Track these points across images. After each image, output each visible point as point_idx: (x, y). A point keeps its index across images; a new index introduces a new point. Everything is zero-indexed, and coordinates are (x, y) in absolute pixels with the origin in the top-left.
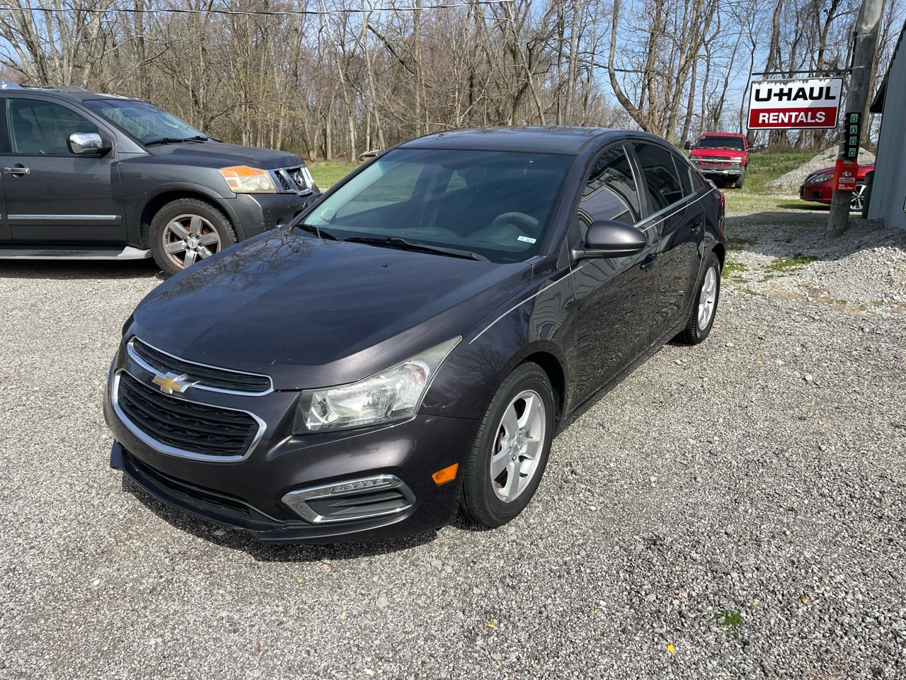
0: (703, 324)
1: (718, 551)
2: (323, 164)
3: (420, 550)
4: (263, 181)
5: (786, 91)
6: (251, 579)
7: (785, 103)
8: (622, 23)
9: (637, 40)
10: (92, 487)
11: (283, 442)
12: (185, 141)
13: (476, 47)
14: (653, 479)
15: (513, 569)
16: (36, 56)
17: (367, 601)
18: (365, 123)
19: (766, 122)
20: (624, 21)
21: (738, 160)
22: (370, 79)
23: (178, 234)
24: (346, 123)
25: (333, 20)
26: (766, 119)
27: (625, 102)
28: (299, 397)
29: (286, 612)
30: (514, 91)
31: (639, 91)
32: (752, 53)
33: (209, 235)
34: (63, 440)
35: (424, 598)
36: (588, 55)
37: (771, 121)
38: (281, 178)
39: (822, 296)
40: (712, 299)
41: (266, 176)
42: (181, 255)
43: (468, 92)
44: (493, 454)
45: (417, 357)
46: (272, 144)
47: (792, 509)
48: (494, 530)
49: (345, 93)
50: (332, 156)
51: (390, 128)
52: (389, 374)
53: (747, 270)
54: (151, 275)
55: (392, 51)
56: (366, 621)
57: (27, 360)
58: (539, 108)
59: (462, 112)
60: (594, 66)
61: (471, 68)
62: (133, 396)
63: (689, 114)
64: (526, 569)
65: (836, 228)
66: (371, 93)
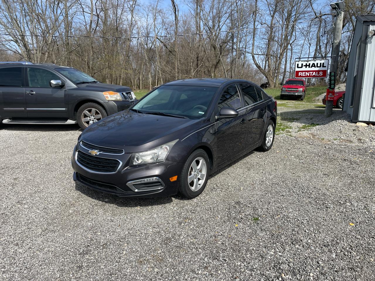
0: (268, 145)
1: (257, 205)
2: (138, 91)
3: (167, 205)
4: (118, 96)
5: (308, 64)
6: (116, 211)
7: (308, 69)
8: (257, 36)
9: (263, 43)
10: (65, 189)
11: (126, 168)
12: (90, 82)
13: (199, 46)
14: (242, 188)
15: (194, 209)
16: (27, 49)
17: (150, 215)
18: (155, 75)
19: (301, 75)
20: (258, 36)
21: (301, 89)
22: (157, 58)
23: (87, 115)
24: (148, 75)
25: (143, 35)
26: (301, 74)
27: (259, 67)
28: (131, 155)
29: (127, 218)
30: (215, 63)
31: (264, 62)
32: (309, 47)
33: (98, 115)
34: (54, 177)
35: (167, 215)
36: (244, 49)
37: (303, 75)
38: (124, 95)
39: (316, 137)
40: (272, 136)
41: (119, 95)
42: (88, 123)
43: (196, 63)
44: (188, 175)
45: (165, 144)
46: (118, 83)
47: (283, 195)
48: (190, 200)
49: (148, 63)
50: (142, 88)
51: (165, 77)
52: (158, 149)
53: (292, 129)
54: (76, 130)
55: (167, 47)
56: (151, 220)
57: (38, 156)
58: (224, 69)
59: (194, 71)
60: (246, 53)
61: (198, 54)
62: (82, 158)
63: (285, 71)
64: (198, 209)
65: (328, 114)
66: (158, 64)
